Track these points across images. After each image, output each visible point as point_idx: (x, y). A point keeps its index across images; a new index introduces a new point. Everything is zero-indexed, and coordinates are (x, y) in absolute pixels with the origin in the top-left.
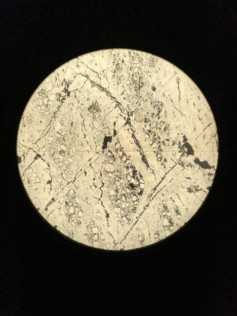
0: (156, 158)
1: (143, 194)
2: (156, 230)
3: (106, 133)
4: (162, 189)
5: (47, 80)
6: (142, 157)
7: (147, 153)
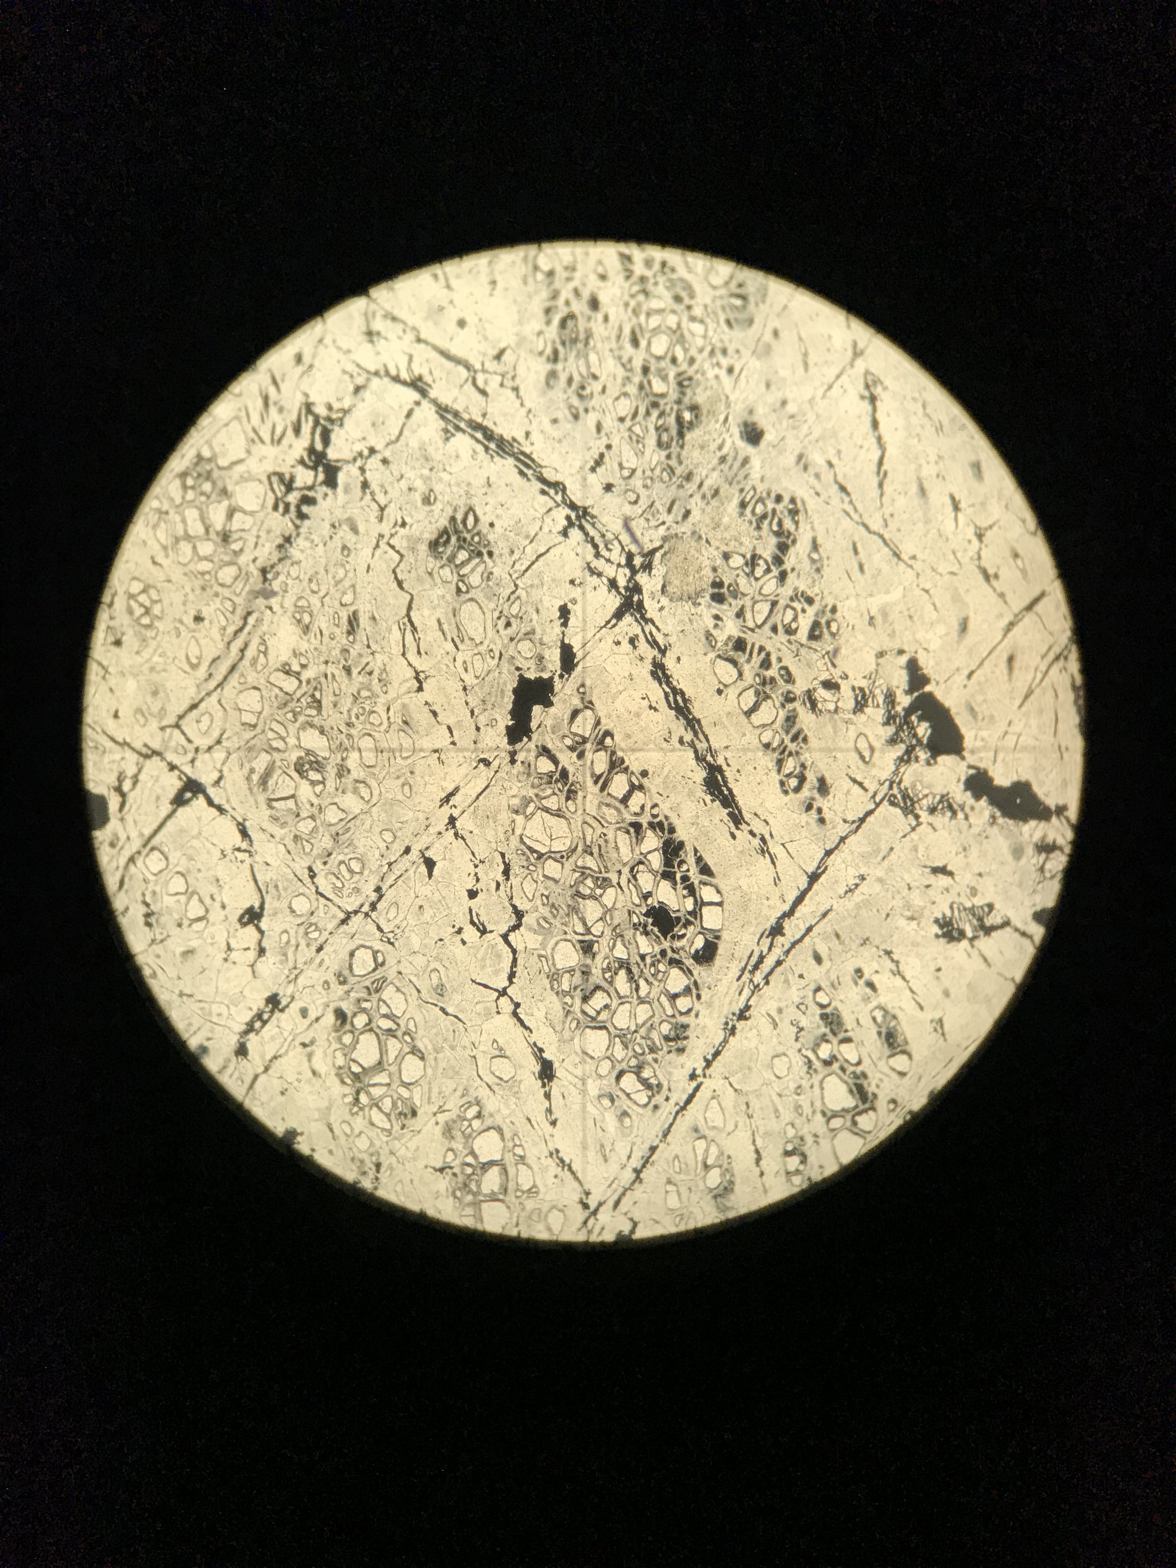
0: (775, 778)
1: (718, 961)
2: (791, 1132)
5: (222, 409)
6: (704, 774)
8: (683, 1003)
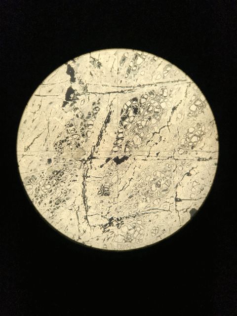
0: (99, 112)
1: (134, 97)
2: (151, 63)
3: (115, 166)
4: (118, 87)
6: (108, 124)
7: (101, 123)
8: (146, 97)
